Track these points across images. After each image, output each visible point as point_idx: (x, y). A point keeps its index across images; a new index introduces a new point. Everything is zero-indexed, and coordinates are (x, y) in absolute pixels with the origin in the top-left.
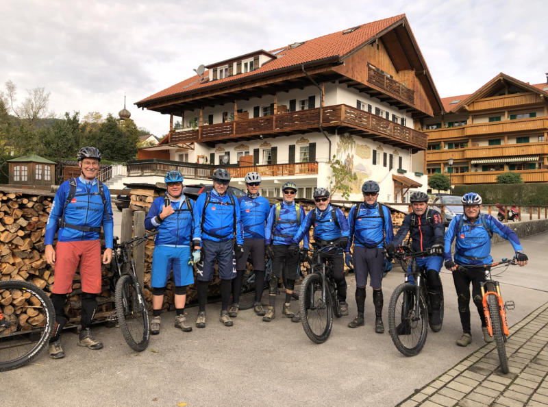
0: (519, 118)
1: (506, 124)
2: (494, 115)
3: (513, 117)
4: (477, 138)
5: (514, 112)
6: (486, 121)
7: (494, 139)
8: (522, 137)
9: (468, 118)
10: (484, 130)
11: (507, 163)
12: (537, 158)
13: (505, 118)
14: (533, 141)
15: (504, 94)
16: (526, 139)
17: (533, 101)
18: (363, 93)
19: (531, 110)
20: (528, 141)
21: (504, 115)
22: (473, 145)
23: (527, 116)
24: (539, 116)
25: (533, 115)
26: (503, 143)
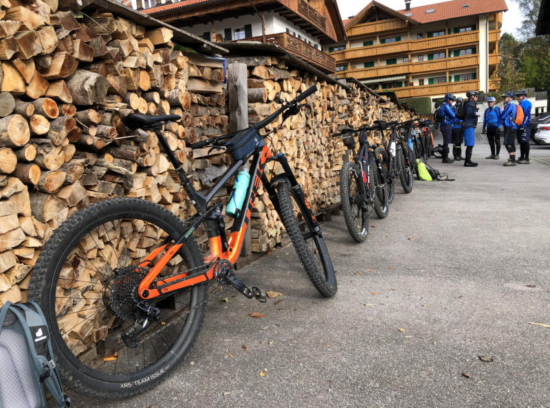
0: (388, 42)
1: (378, 48)
2: (367, 39)
3: (383, 41)
4: (355, 61)
5: (383, 36)
6: (360, 45)
7: (369, 62)
8: (391, 59)
9: (347, 43)
10: (360, 54)
11: (381, 83)
12: (404, 77)
13: (377, 43)
14: (399, 62)
15: (375, 20)
16: (394, 61)
17: (399, 27)
18: (289, 22)
19: (397, 35)
20: (395, 63)
21: (376, 39)
22: (353, 68)
23: (393, 41)
24: (403, 40)
25: (398, 39)
26: (376, 65)
